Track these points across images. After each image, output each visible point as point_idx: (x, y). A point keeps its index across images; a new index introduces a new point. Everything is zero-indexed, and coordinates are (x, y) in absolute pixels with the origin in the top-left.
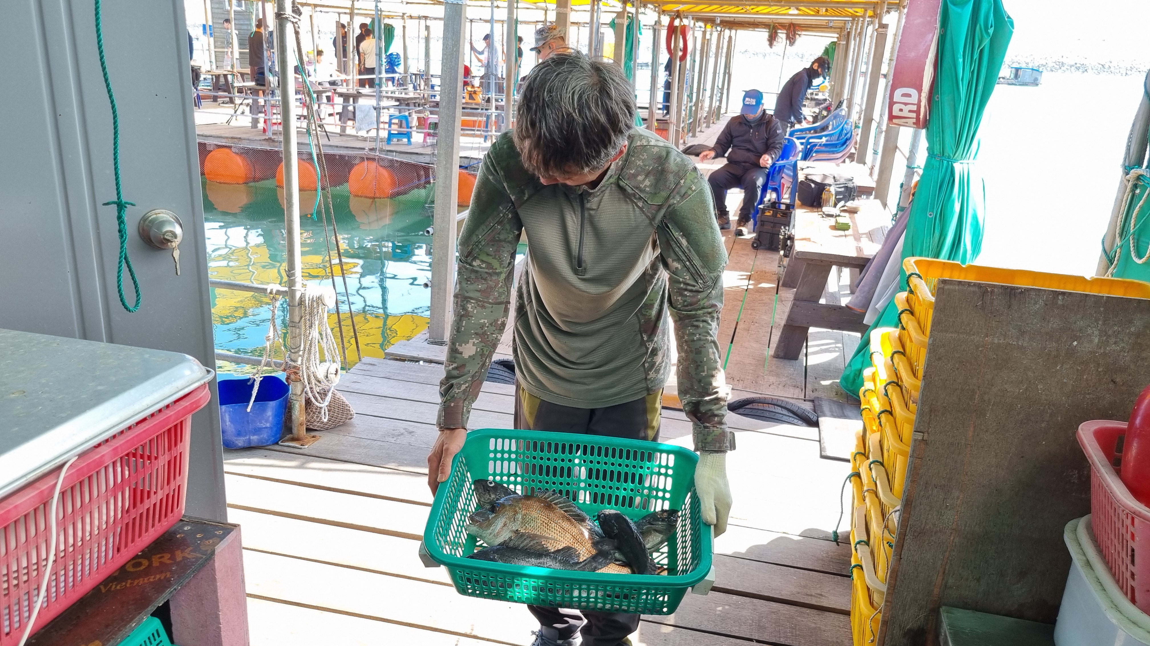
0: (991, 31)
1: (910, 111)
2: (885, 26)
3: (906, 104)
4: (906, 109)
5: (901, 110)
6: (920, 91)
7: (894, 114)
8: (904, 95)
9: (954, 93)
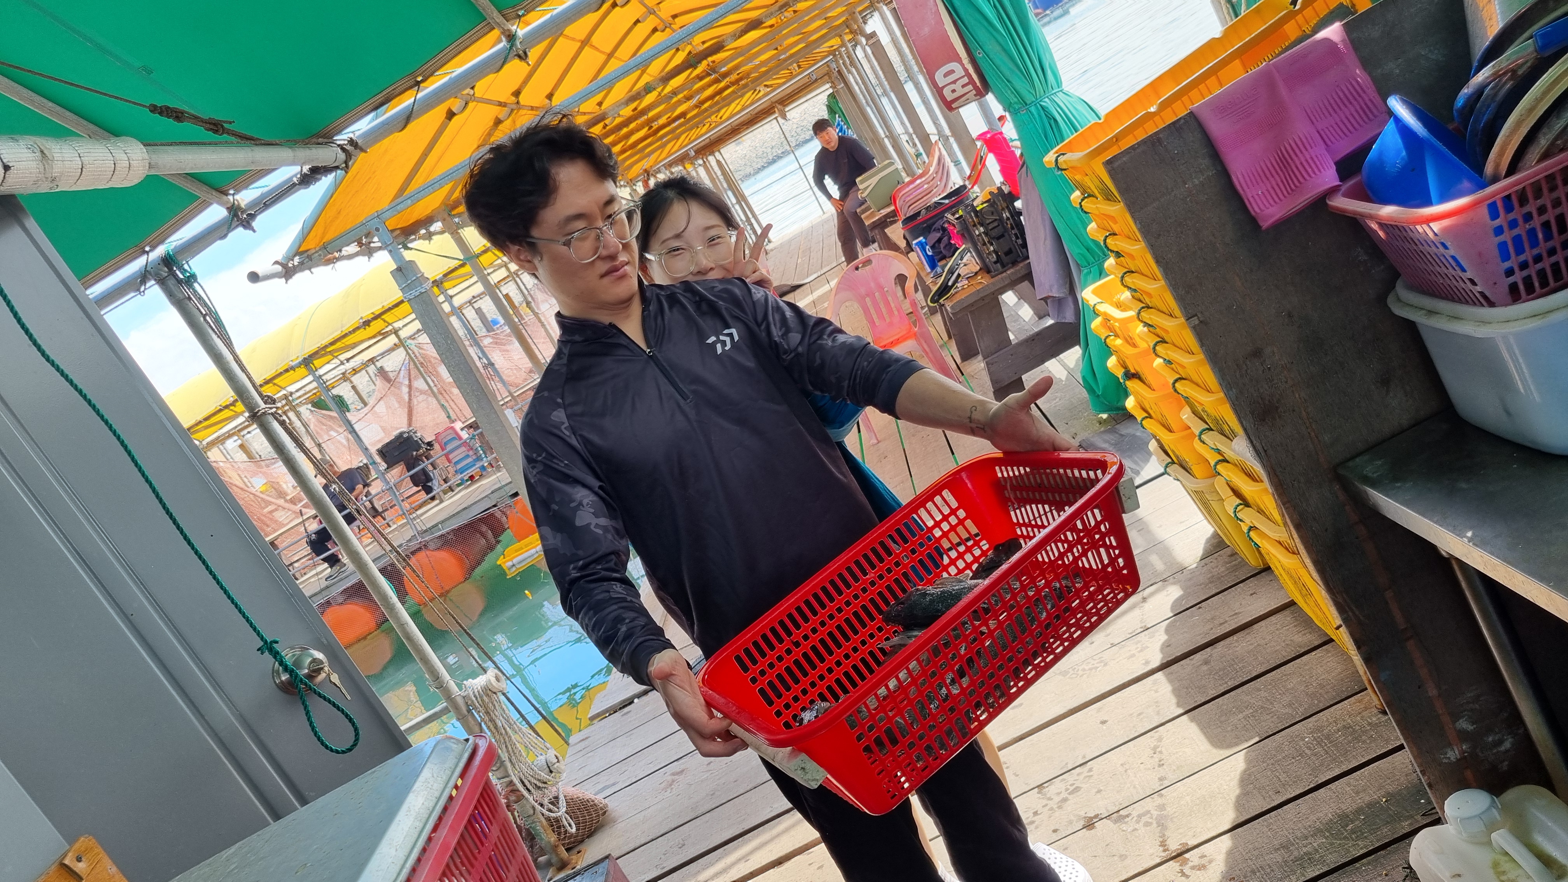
1: (963, 86)
2: (873, 35)
3: (954, 82)
4: (957, 86)
5: (954, 91)
6: (959, 60)
7: (949, 99)
8: (946, 75)
9: (994, 37)
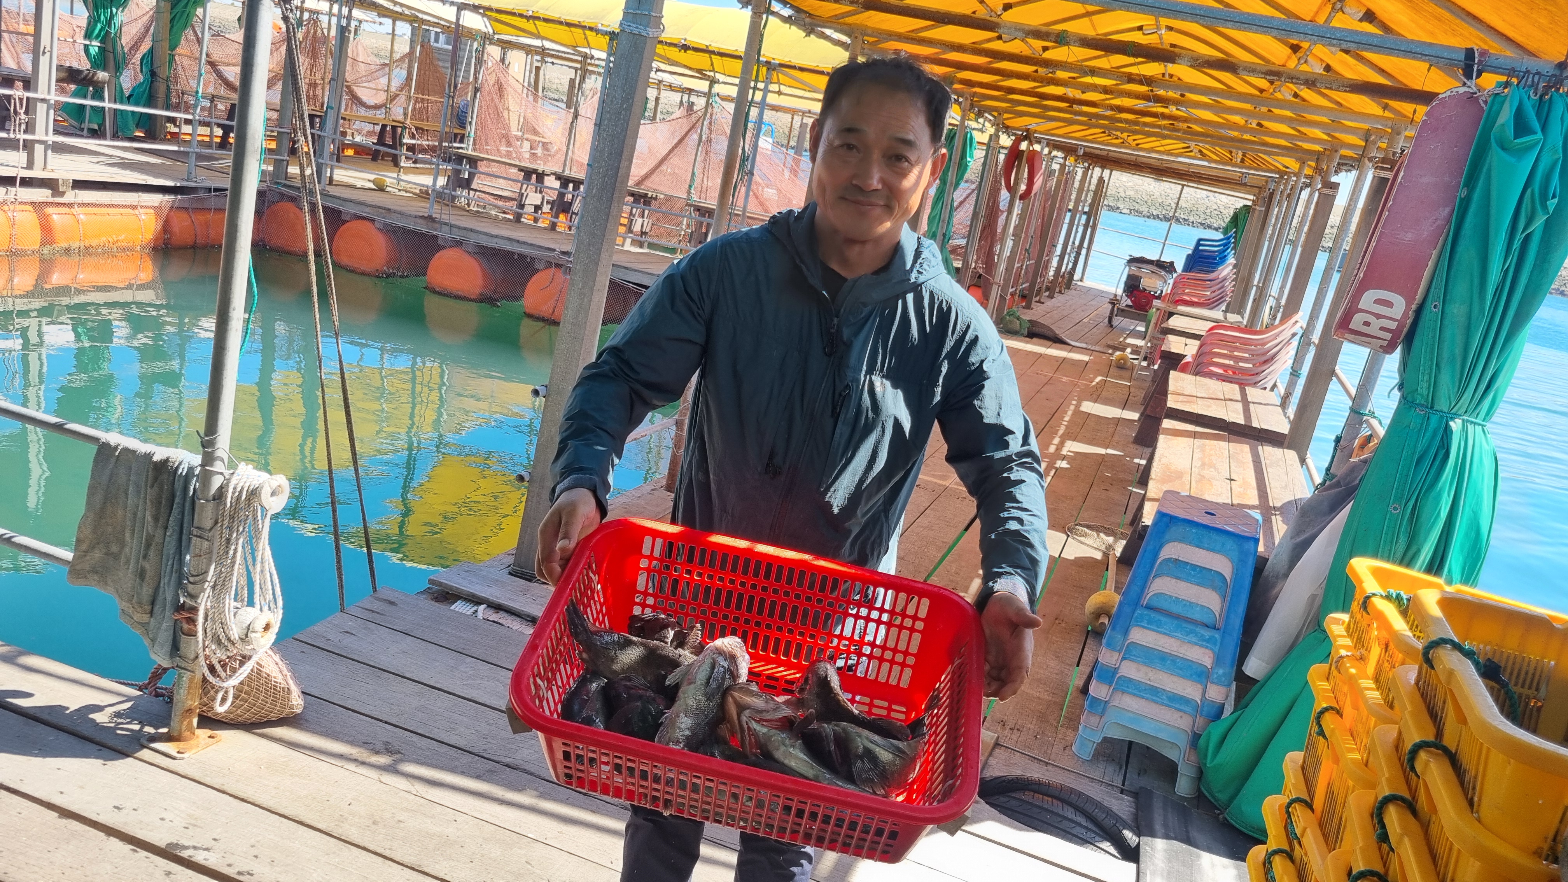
0: (1552, 204)
1: (1382, 327)
3: (1379, 316)
4: (1377, 322)
5: (1367, 324)
6: (1409, 297)
7: (1349, 324)
8: (1379, 301)
9: (1471, 305)
